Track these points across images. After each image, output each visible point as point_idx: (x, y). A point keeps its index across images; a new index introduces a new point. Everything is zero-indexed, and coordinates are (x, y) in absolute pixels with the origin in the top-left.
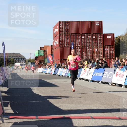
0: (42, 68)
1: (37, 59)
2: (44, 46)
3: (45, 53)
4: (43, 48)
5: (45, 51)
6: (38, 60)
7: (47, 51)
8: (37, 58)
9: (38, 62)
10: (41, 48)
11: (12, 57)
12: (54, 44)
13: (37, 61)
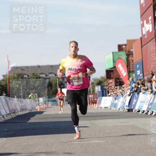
0: (110, 96)
1: (112, 75)
2: (128, 40)
3: (130, 58)
4: (126, 45)
5: (129, 55)
6: (113, 78)
7: (134, 53)
8: (112, 73)
9: (113, 83)
10: (120, 48)
11: (46, 75)
12: (144, 33)
13: (111, 81)
